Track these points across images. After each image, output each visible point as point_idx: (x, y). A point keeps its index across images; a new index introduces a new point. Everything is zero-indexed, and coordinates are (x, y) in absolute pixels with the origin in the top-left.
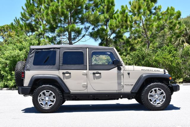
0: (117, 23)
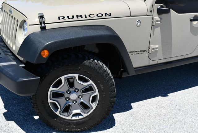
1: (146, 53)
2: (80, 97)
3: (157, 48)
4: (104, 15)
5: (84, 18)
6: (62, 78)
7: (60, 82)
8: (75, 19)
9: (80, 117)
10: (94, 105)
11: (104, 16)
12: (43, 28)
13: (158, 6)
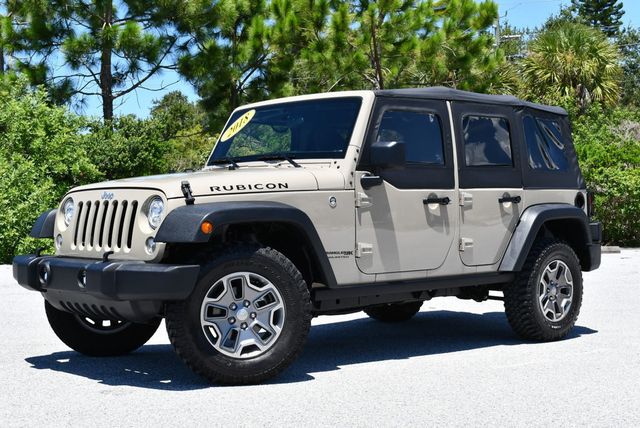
0: (287, 28)
1: (352, 257)
2: (253, 315)
3: (370, 249)
4: (277, 186)
5: (248, 190)
6: (224, 280)
7: (220, 288)
8: (235, 190)
9: (255, 353)
10: (278, 329)
11: (277, 188)
12: (190, 202)
13: (362, 174)
